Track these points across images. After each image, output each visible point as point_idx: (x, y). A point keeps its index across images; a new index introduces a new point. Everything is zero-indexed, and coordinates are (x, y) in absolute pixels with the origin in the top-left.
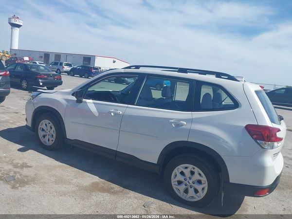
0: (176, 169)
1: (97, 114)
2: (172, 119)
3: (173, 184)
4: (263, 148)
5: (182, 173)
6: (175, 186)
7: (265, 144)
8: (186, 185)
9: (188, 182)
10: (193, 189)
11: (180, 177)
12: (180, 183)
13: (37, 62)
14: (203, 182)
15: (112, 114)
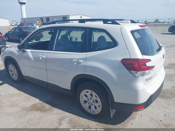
0: (82, 93)
1: (33, 59)
2: (74, 59)
3: (81, 102)
4: (135, 76)
5: (86, 96)
6: (83, 104)
7: (137, 73)
8: (89, 103)
9: (90, 101)
10: (93, 106)
11: (85, 99)
12: (85, 102)
13: (34, 24)
14: (98, 102)
15: (41, 58)
